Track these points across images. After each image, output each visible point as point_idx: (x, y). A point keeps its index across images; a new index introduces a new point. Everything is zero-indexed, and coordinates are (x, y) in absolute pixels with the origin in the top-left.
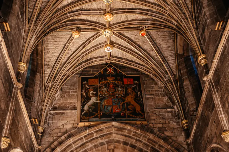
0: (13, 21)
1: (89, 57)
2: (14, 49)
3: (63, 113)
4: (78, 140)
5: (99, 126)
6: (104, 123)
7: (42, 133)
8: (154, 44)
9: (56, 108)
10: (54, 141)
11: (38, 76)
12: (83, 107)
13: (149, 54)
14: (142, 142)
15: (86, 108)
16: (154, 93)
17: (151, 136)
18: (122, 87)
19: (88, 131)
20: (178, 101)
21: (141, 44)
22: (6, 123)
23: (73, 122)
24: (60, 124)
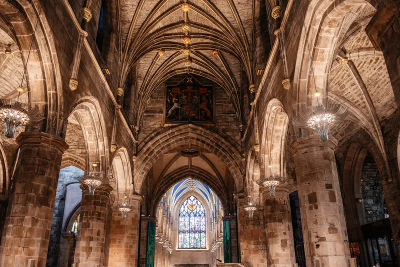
0: (111, 58)
1: (173, 69)
2: (114, 80)
3: (153, 115)
4: (164, 136)
5: (179, 127)
6: (183, 125)
7: (138, 131)
8: (225, 61)
9: (148, 111)
10: (147, 137)
11: (133, 88)
12: (168, 111)
13: (220, 69)
14: (209, 139)
15: (170, 112)
16: (222, 101)
17: (216, 136)
18: (198, 96)
19: (171, 131)
20: (239, 109)
21: (214, 60)
22: (113, 135)
23: (160, 123)
24: (151, 124)
